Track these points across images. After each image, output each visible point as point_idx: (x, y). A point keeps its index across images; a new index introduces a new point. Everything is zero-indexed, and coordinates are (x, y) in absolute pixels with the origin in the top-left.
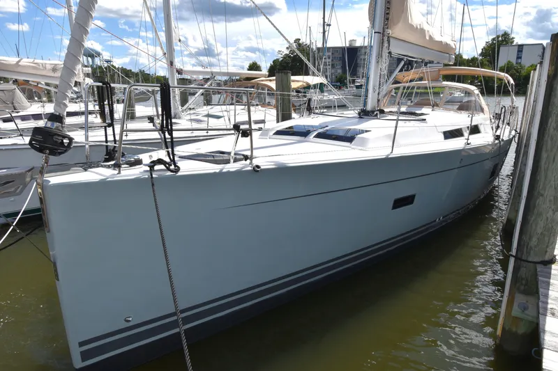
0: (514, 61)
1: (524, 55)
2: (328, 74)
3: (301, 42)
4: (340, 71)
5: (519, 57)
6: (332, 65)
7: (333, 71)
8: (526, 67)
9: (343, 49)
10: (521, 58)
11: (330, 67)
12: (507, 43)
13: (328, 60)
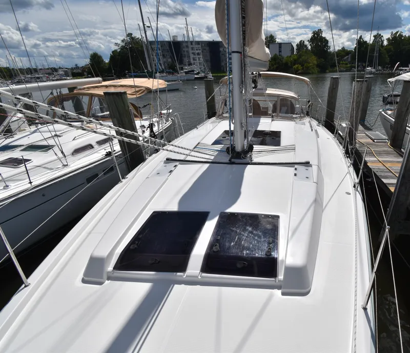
0: (278, 54)
1: (282, 49)
2: (162, 62)
3: (133, 36)
4: (170, 60)
5: (280, 51)
6: (163, 55)
7: (165, 60)
8: (285, 58)
9: (169, 42)
10: (281, 52)
11: (162, 57)
12: (273, 42)
13: (159, 52)
